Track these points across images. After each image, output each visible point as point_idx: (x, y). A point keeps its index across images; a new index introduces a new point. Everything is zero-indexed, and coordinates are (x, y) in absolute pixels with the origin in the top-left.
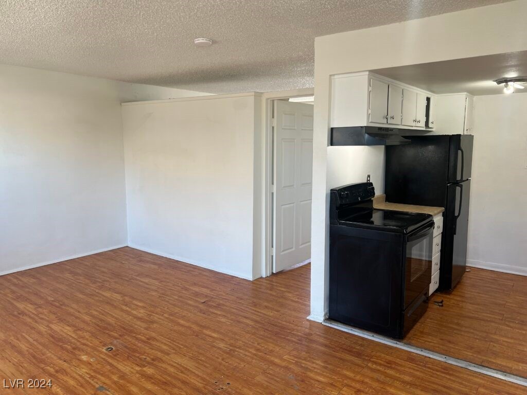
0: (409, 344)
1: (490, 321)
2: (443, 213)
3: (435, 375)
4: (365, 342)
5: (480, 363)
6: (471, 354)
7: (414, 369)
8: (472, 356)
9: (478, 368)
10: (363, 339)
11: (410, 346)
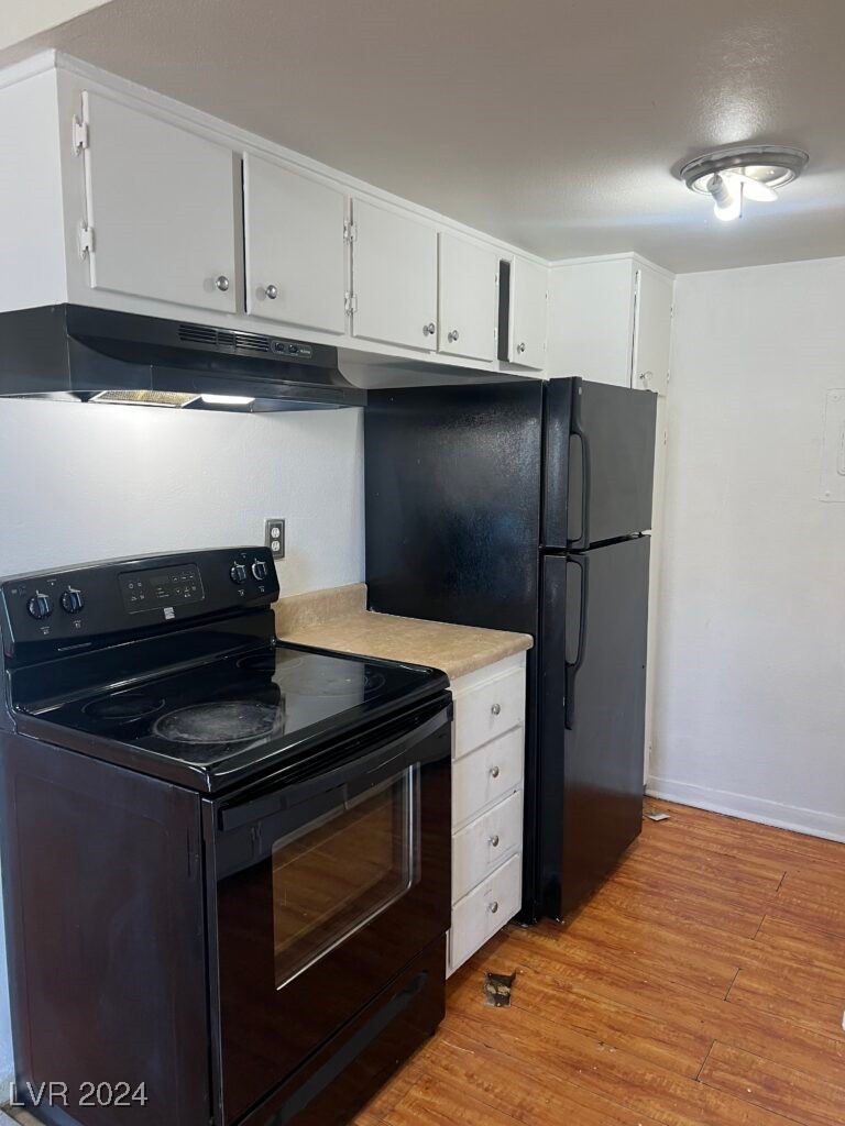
2: (528, 652)
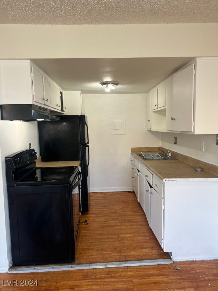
0: (80, 264)
1: (115, 226)
3: (105, 283)
4: (48, 276)
5: (124, 260)
6: (117, 254)
7: (90, 285)
8: (118, 255)
9: (125, 264)
10: (46, 273)
11: (81, 265)
